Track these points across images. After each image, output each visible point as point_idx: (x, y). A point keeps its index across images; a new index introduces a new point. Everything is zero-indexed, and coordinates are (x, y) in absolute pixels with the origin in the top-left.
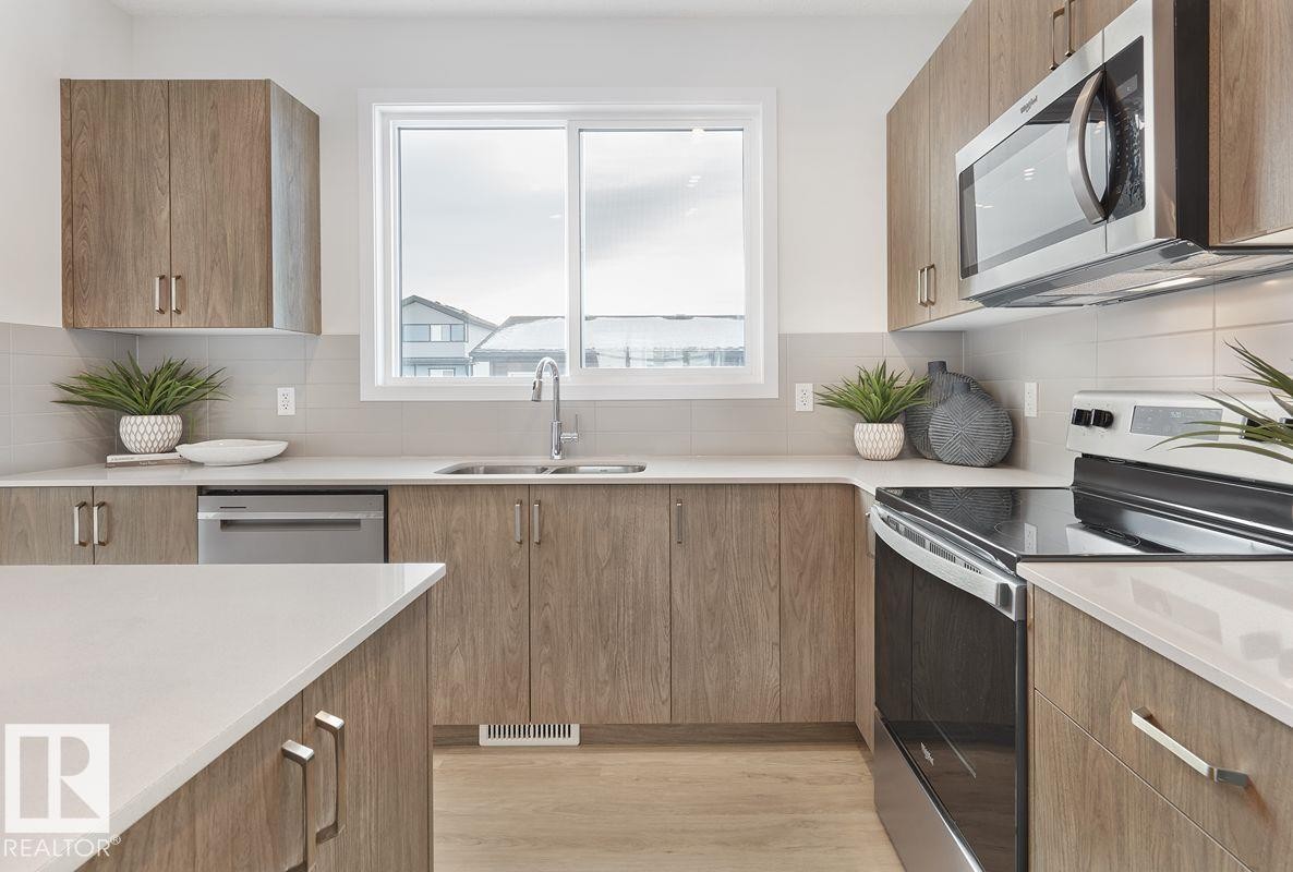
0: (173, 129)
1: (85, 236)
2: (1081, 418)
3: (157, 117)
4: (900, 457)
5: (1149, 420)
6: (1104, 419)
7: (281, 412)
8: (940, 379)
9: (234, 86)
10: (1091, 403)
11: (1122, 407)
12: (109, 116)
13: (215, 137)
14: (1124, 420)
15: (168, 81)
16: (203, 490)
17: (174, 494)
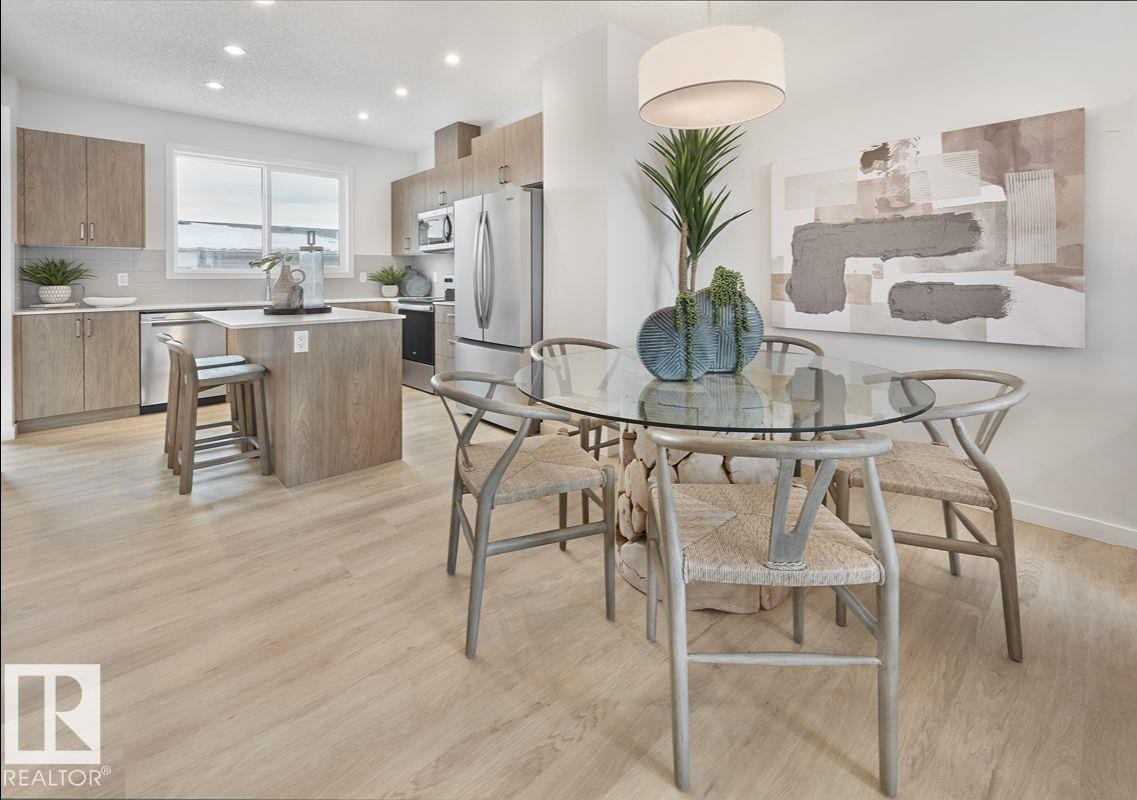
0: (89, 158)
1: (33, 202)
2: (446, 280)
3: (80, 152)
4: (396, 296)
6: (451, 280)
7: (119, 284)
9: (124, 144)
10: (448, 277)
12: (49, 148)
13: (113, 165)
15: (87, 138)
16: (142, 312)
17: (127, 314)
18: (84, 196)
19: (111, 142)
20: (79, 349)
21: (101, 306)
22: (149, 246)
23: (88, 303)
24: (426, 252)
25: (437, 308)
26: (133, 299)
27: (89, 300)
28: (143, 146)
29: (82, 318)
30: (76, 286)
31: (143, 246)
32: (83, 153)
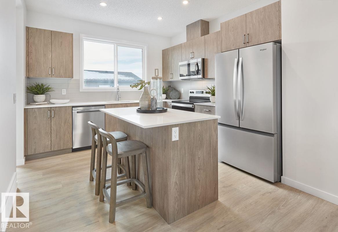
0: (52, 40)
1: (32, 59)
2: (191, 92)
3: (49, 37)
4: (165, 99)
5: (197, 92)
6: (193, 92)
7: (63, 94)
8: (170, 88)
9: (66, 34)
10: (192, 91)
11: (195, 91)
12: (38, 35)
13: (61, 43)
14: (195, 92)
15: (52, 31)
16: (73, 107)
17: (68, 108)
18: (51, 56)
19: (61, 32)
20: (49, 123)
21: (58, 104)
22: (75, 77)
23: (52, 102)
24: (182, 80)
25: (196, 106)
26: (68, 101)
27: (52, 101)
28: (72, 34)
29: (50, 109)
30: (47, 95)
31: (73, 78)
32: (50, 37)
